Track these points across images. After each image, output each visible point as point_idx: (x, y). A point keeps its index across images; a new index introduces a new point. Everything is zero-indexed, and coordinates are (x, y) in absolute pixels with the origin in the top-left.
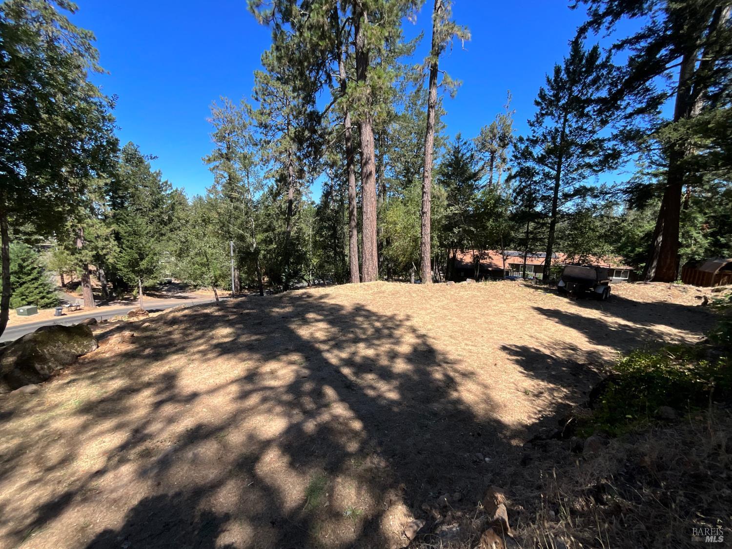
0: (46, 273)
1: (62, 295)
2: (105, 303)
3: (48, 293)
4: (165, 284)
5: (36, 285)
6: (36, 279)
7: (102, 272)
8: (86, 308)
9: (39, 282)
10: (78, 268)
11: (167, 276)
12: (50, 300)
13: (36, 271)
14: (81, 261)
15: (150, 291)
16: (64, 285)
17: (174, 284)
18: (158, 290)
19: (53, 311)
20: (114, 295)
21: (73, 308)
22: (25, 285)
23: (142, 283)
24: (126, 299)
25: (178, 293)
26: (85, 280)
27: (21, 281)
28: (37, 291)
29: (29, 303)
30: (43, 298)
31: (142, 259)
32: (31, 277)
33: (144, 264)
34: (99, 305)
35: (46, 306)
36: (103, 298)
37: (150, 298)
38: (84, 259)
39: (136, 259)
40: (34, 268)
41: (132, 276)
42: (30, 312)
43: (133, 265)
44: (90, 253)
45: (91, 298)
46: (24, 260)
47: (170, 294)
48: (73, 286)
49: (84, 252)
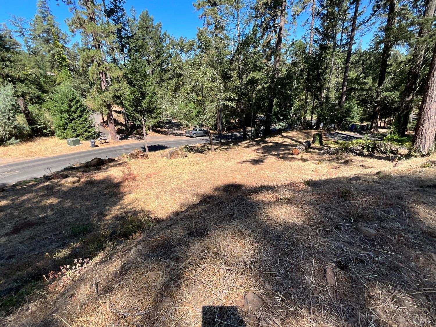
3: (90, 127)
4: (167, 123)
8: (112, 141)
9: (83, 119)
10: (104, 108)
13: (79, 110)
16: (104, 122)
17: (173, 123)
18: (162, 127)
19: (89, 142)
21: (103, 141)
26: (110, 117)
29: (77, 135)
36: (125, 132)
43: (136, 104)
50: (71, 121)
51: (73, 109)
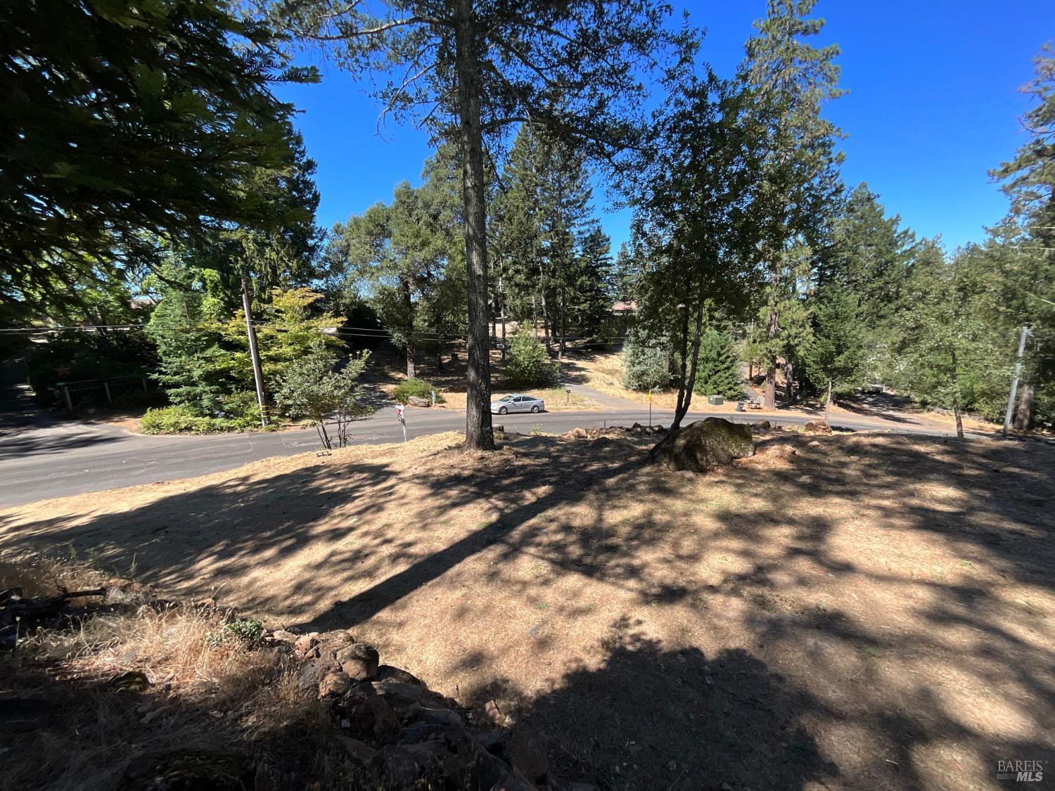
0: (738, 363)
1: (747, 389)
2: (786, 407)
3: (736, 384)
4: (870, 393)
5: (727, 375)
6: (728, 368)
7: (790, 366)
8: (765, 408)
9: (730, 372)
10: (766, 360)
11: (874, 381)
12: (735, 393)
13: (729, 360)
14: (770, 352)
15: (842, 400)
16: (751, 379)
17: (886, 395)
18: (856, 400)
19: (735, 404)
20: (798, 398)
21: (753, 406)
22: (719, 374)
23: (833, 386)
24: (811, 406)
25: (889, 409)
26: (771, 373)
27: (717, 369)
28: (727, 381)
29: (719, 393)
30: (730, 389)
31: (839, 353)
32: (725, 366)
33: (840, 361)
34: (779, 408)
35: (731, 399)
36: (785, 399)
37: (842, 410)
38: (773, 349)
39: (831, 353)
40: (728, 357)
41: (821, 375)
42: (718, 402)
43: (826, 361)
44: (781, 343)
45: (772, 397)
46: (722, 348)
47: (874, 409)
48: (758, 381)
49: (774, 342)
50: (716, 373)
51: (722, 358)
